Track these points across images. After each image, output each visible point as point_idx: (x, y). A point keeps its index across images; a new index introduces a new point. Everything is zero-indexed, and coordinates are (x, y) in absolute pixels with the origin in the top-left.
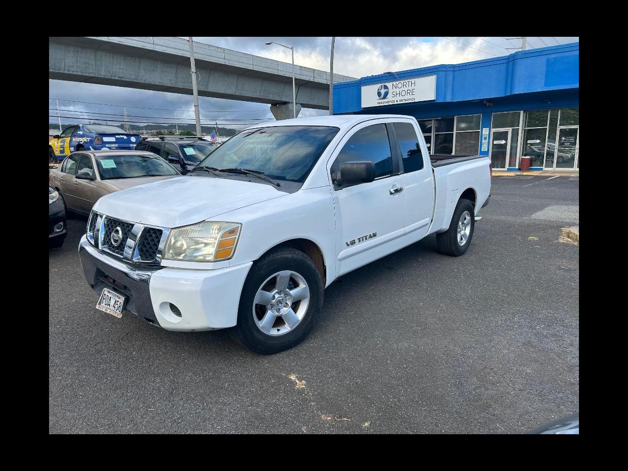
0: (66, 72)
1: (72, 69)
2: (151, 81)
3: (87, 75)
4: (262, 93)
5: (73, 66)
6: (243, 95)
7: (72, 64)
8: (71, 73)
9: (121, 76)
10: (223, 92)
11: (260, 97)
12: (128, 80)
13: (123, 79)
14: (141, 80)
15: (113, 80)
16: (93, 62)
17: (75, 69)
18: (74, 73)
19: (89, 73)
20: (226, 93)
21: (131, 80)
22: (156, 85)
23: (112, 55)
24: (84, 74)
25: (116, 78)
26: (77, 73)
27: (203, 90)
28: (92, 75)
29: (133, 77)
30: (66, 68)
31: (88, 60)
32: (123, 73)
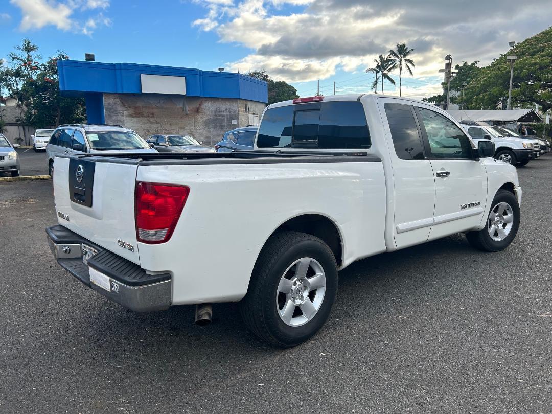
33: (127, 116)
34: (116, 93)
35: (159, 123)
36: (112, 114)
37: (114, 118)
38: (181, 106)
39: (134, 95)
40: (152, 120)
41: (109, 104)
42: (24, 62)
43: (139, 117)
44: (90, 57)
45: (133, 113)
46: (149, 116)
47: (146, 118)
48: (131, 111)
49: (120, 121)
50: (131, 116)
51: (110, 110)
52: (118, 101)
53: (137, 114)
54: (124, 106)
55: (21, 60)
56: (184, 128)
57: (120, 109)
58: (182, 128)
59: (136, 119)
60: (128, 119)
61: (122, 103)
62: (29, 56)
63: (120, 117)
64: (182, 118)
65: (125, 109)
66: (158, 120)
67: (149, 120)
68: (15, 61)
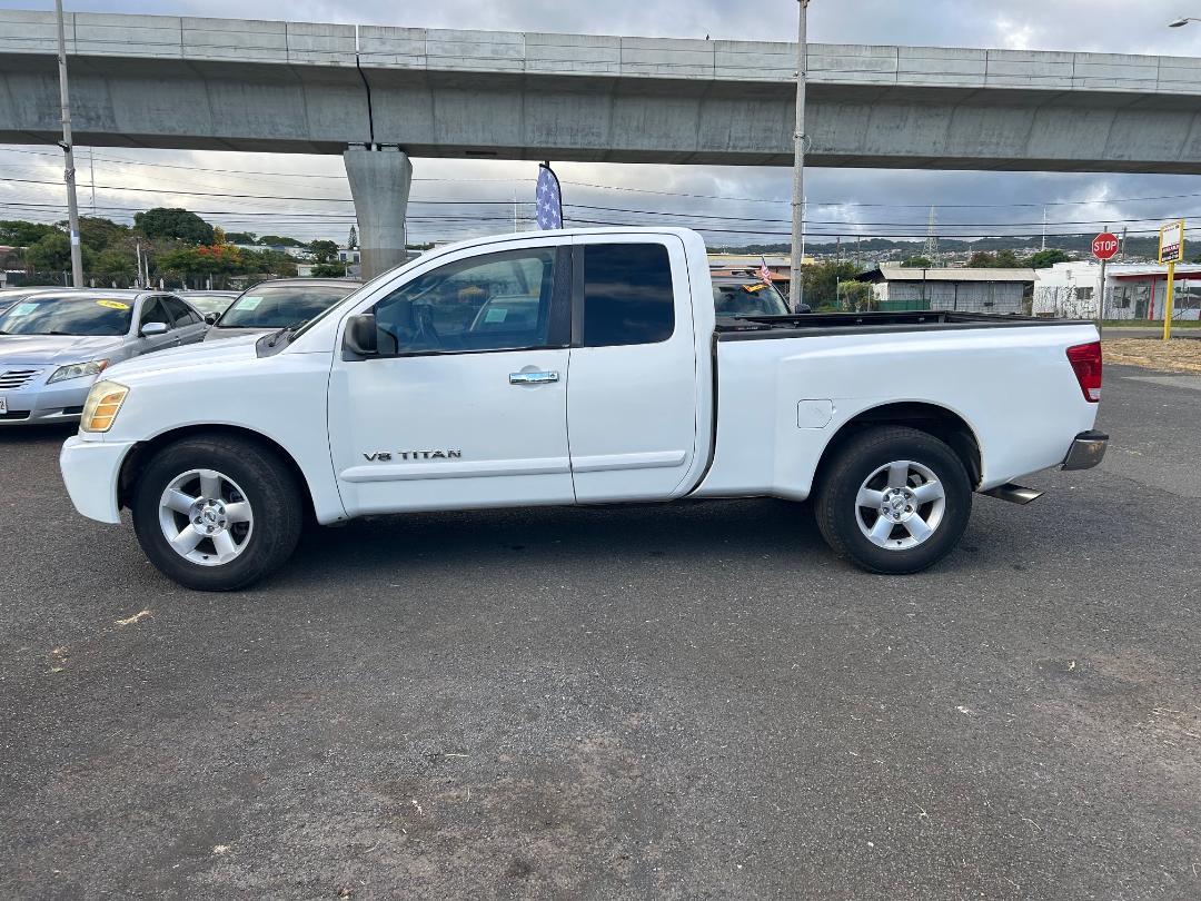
0: (730, 150)
1: (741, 144)
2: (889, 149)
3: (767, 151)
4: (1186, 152)
5: (744, 137)
6: (1126, 158)
7: (741, 135)
8: (738, 150)
9: (828, 146)
10: (1069, 157)
11: (1181, 160)
12: (841, 153)
13: (833, 152)
14: (870, 150)
15: (815, 155)
16: (779, 126)
17: (747, 143)
18: (744, 151)
19: (771, 148)
20: (1076, 157)
21: (848, 153)
22: (902, 157)
23: (815, 108)
24: (761, 151)
25: (820, 152)
26: (749, 151)
27: (1014, 157)
28: (775, 151)
29: (852, 147)
30: (731, 144)
31: (770, 124)
32: (834, 140)
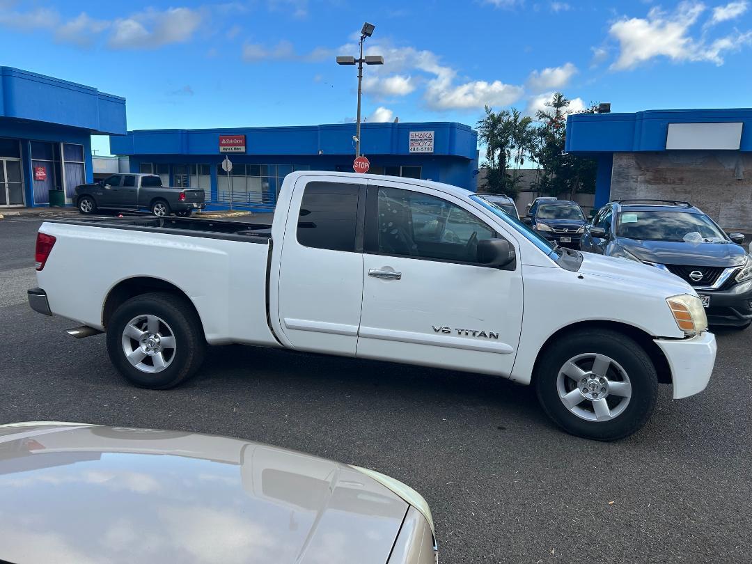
33: (641, 182)
34: (632, 152)
35: (689, 192)
36: (621, 180)
37: (623, 185)
38: (732, 167)
39: (657, 153)
40: (678, 188)
41: (620, 166)
42: (551, 119)
43: (659, 184)
44: (605, 108)
45: (651, 177)
46: (674, 182)
47: (669, 186)
48: (649, 176)
49: (631, 189)
50: (648, 182)
51: (619, 174)
52: (633, 162)
53: (658, 179)
54: (640, 168)
55: (549, 117)
56: (731, 202)
57: (633, 172)
58: (727, 201)
59: (654, 187)
60: (643, 187)
61: (638, 164)
62: (558, 112)
63: (632, 184)
64: (729, 185)
65: (642, 172)
66: (689, 188)
67: (673, 189)
68: (542, 120)
